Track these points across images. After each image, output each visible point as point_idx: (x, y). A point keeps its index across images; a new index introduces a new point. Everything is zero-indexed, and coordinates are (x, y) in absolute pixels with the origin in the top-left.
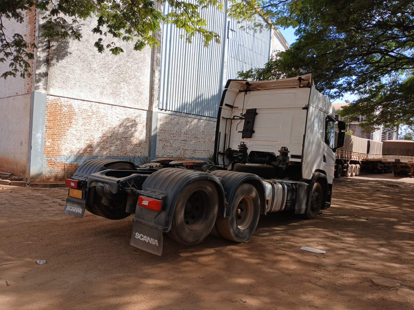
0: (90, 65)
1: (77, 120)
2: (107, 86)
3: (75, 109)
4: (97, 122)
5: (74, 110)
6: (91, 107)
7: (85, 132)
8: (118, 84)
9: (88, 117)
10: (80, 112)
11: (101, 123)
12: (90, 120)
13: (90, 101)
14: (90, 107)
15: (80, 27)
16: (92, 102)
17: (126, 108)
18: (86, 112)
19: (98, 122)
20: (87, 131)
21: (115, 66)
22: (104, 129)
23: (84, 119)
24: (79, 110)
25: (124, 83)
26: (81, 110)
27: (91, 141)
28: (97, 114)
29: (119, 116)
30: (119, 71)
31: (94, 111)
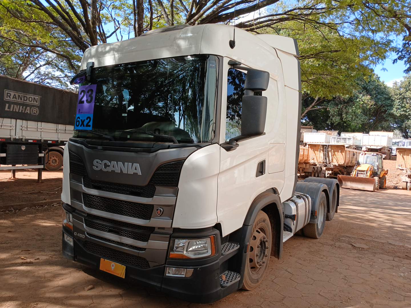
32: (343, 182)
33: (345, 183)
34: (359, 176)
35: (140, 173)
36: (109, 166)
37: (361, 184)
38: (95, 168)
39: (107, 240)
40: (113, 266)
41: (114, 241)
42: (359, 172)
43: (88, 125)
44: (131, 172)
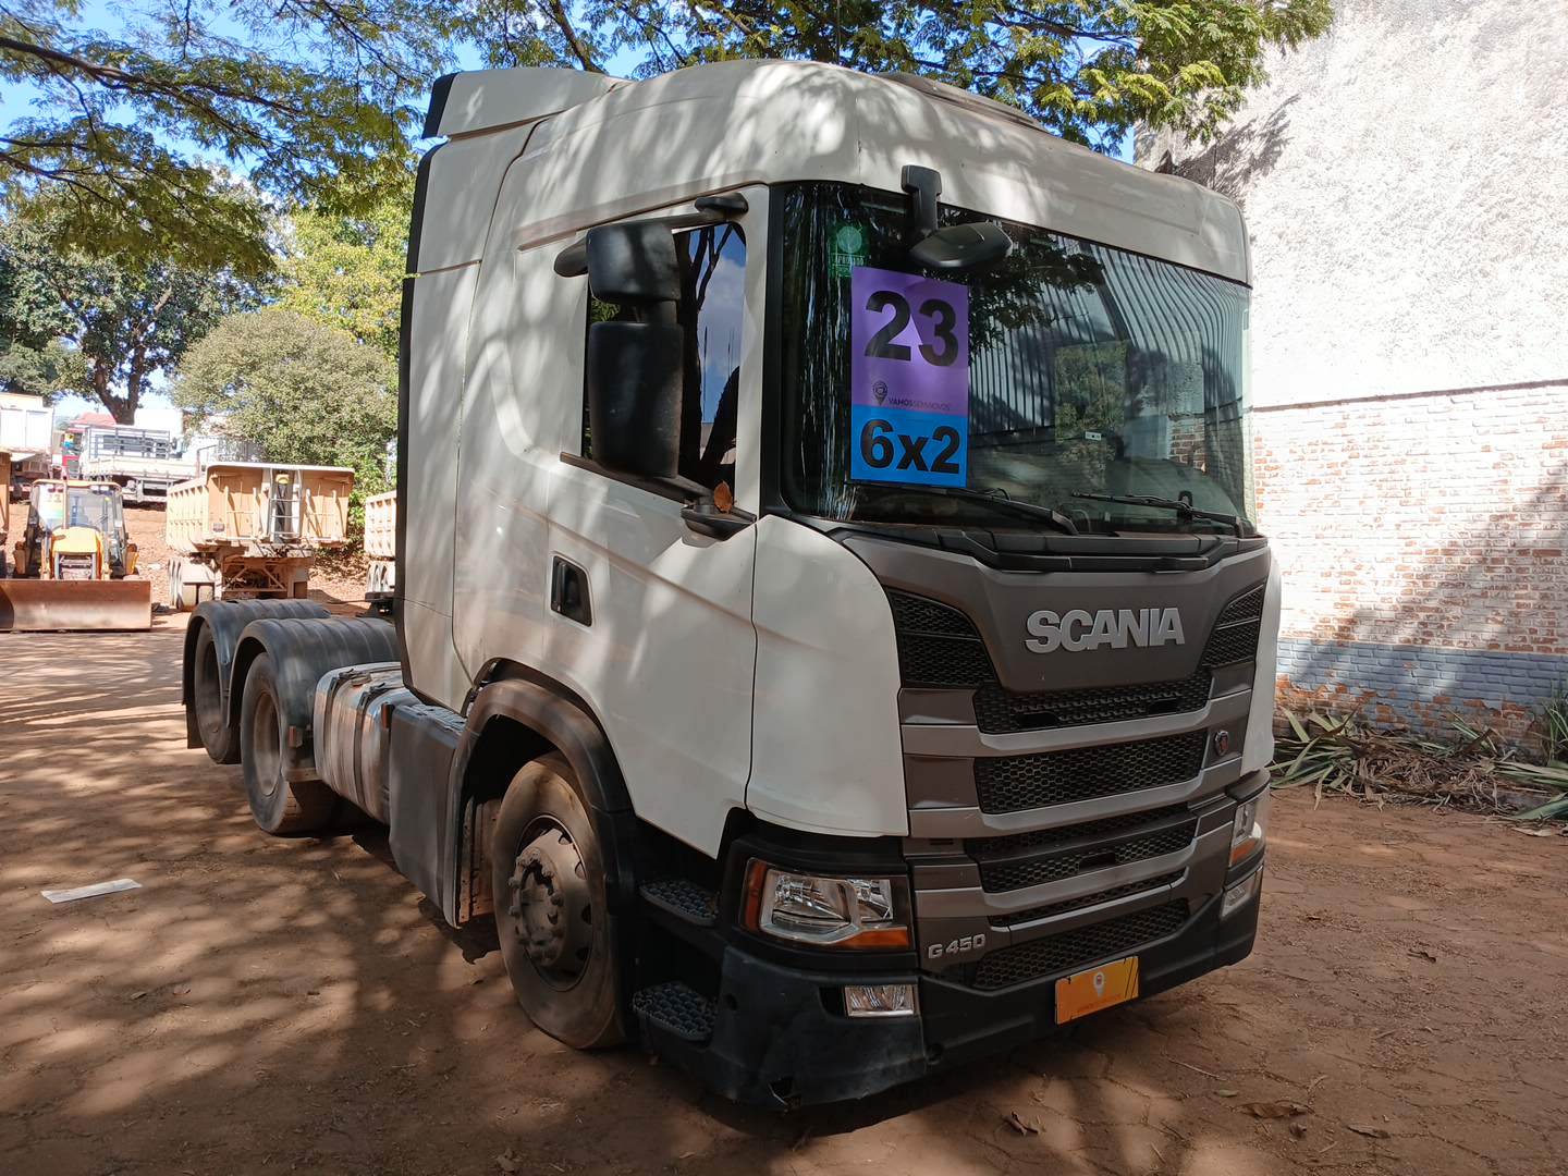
0: (1331, 245)
1: (1284, 491)
2: (1412, 311)
3: (1275, 452)
4: (1372, 490)
5: (1270, 454)
6: (1343, 426)
7: (1317, 541)
8: (1479, 277)
9: (1329, 471)
10: (1296, 457)
11: (1391, 492)
12: (1338, 483)
13: (1339, 403)
14: (1337, 426)
15: (1283, 115)
16: (1347, 401)
17: (1540, 390)
18: (1319, 454)
19: (1380, 487)
20: (1325, 533)
21: (1459, 196)
22: (1406, 517)
23: (1313, 482)
24: (1291, 451)
25: (1519, 259)
26: (1299, 450)
27: (1344, 578)
28: (1374, 453)
29: (1492, 441)
30: (1482, 209)
31: (1360, 440)
32: (18, 609)
33: (27, 612)
34: (66, 577)
35: (1181, 640)
36: (1089, 629)
37: (91, 608)
38: (1032, 645)
39: (1073, 905)
40: (1099, 981)
41: (1094, 896)
42: (67, 562)
43: (941, 465)
44: (1159, 637)
